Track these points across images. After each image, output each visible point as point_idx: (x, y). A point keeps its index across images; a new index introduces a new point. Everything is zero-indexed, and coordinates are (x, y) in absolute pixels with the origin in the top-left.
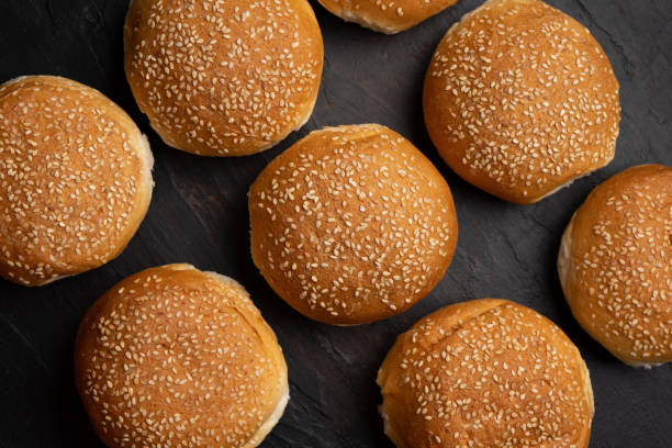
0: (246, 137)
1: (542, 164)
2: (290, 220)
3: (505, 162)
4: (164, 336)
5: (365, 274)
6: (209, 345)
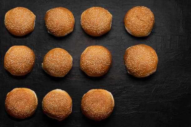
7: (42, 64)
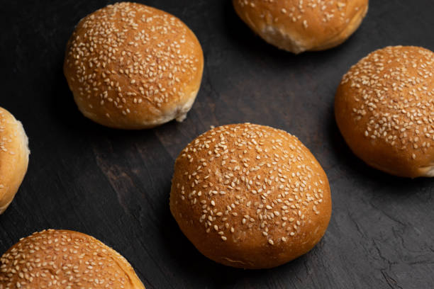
0: (143, 99)
1: (425, 129)
2: (203, 160)
3: (397, 127)
4: (52, 263)
5: (253, 205)
6: (88, 276)
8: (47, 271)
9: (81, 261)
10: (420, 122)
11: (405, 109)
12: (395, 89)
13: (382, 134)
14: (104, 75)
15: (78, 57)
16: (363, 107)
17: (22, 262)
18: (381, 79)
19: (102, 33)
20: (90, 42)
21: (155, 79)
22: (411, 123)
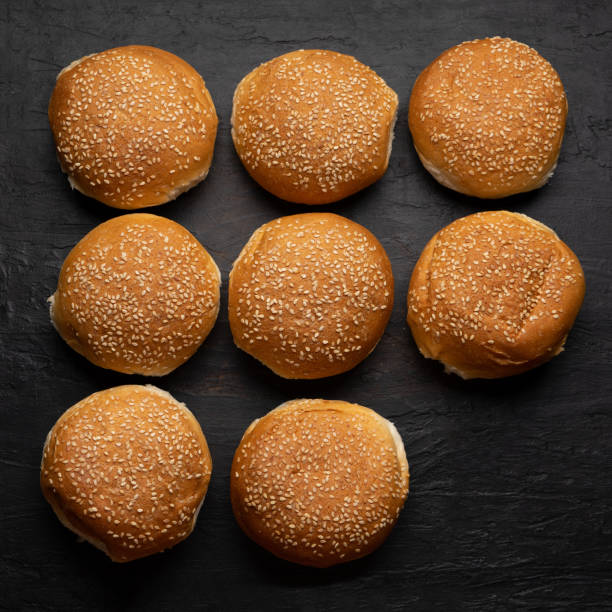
0: (200, 317)
1: (364, 142)
2: (275, 328)
3: (345, 165)
4: (288, 467)
6: (316, 444)
7: (52, 299)
8: (292, 476)
9: (300, 442)
10: (355, 142)
11: (334, 145)
12: (310, 138)
13: (338, 179)
14: (156, 340)
15: (113, 350)
16: (300, 176)
17: (270, 490)
18: (290, 141)
19: (110, 312)
20: (110, 330)
21: (192, 295)
22: (351, 150)
